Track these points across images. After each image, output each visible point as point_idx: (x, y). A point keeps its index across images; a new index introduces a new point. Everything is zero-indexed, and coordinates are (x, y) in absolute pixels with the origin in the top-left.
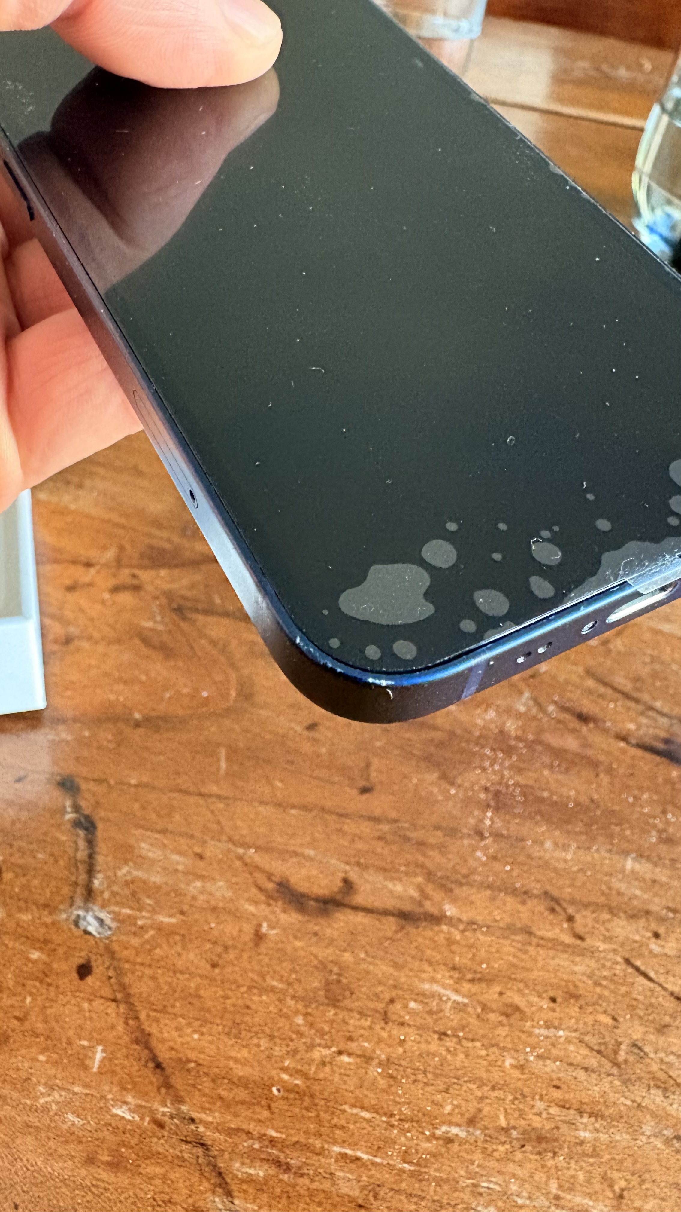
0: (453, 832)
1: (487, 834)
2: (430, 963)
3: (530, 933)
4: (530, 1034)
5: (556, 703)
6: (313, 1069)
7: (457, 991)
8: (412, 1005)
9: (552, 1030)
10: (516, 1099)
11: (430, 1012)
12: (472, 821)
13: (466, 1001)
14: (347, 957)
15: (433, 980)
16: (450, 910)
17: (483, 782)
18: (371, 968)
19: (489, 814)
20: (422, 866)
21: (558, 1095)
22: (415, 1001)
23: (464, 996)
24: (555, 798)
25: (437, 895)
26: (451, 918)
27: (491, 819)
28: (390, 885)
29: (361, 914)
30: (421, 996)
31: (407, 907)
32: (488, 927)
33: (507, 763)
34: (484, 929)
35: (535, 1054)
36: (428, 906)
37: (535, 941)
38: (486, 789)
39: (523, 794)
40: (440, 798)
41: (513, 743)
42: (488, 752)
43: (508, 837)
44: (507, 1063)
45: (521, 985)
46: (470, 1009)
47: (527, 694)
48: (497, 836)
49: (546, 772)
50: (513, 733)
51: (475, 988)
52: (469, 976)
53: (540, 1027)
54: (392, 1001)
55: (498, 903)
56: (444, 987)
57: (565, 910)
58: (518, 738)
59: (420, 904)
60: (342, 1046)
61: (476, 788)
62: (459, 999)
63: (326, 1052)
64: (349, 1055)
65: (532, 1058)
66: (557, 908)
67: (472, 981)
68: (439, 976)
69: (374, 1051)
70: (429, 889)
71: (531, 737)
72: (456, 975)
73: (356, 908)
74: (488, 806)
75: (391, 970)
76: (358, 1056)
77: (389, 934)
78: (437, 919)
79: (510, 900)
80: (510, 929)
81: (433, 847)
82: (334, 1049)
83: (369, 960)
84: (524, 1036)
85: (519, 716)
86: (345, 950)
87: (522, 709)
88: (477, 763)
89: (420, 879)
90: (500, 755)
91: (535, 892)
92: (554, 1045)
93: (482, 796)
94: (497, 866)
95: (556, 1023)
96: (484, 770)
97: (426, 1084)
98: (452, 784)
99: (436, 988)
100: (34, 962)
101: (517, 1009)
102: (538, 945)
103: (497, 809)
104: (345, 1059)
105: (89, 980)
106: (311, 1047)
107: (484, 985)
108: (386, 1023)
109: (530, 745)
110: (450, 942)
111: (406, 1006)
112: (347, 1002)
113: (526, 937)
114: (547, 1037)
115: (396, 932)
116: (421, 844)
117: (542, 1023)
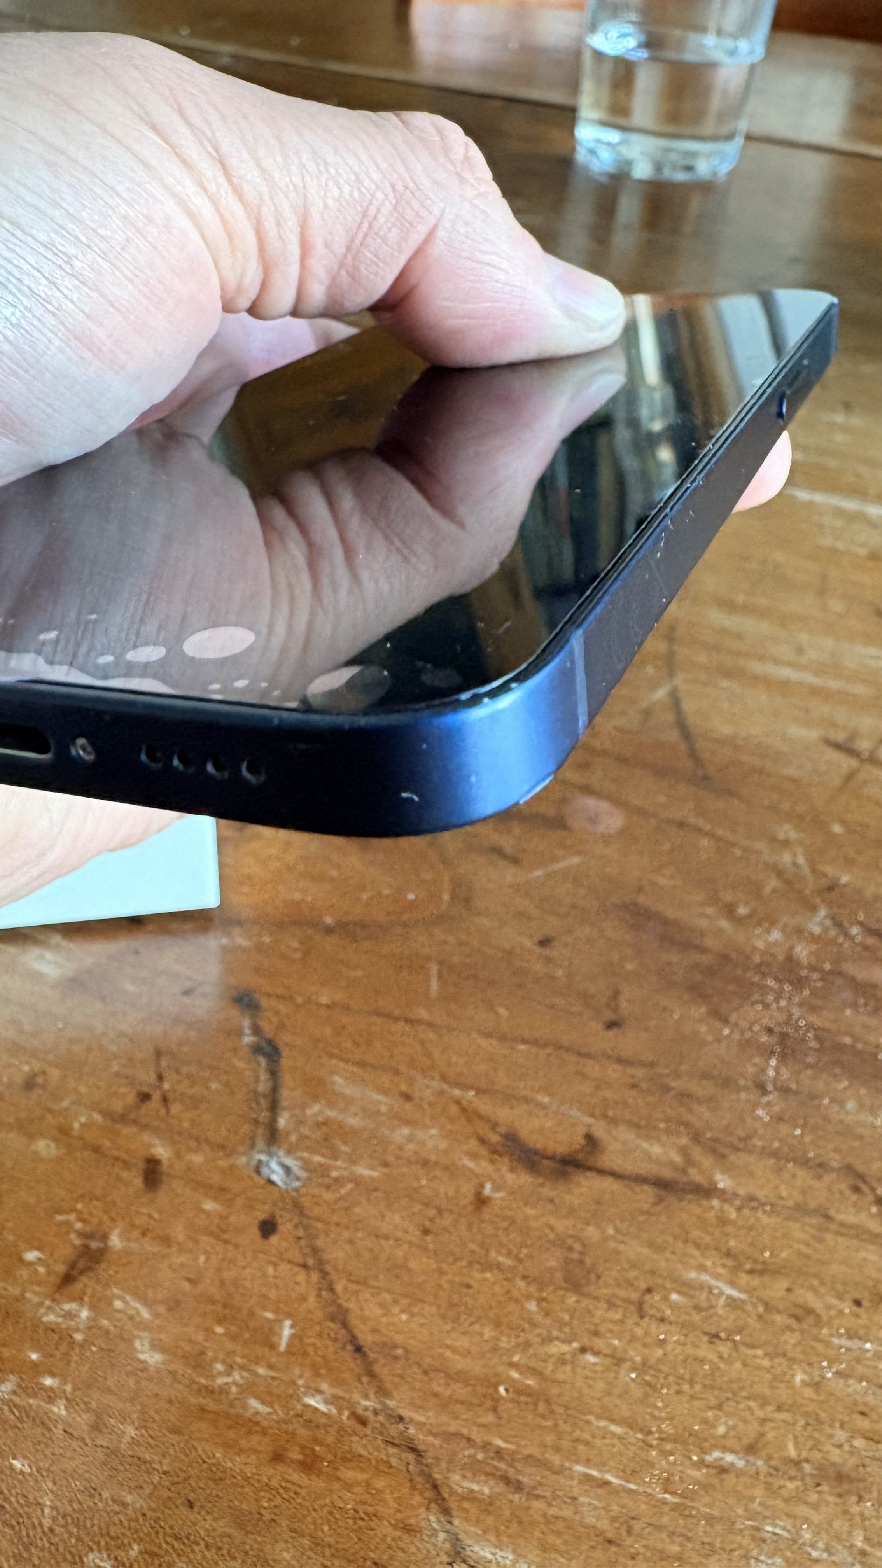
0: (727, 1083)
1: (770, 1088)
2: (698, 1246)
3: (828, 1217)
4: (827, 1344)
5: (861, 924)
6: (550, 1367)
7: (732, 1284)
8: (674, 1297)
9: (856, 1341)
10: (808, 1424)
11: (697, 1308)
12: (751, 1069)
13: (743, 1296)
14: (592, 1232)
15: (702, 1268)
16: (723, 1182)
17: (765, 1021)
18: (622, 1247)
19: (773, 1062)
20: (687, 1125)
21: (864, 1424)
22: (679, 1292)
23: (741, 1291)
24: (860, 1046)
25: (707, 1161)
26: (723, 1191)
27: (777, 1070)
28: (645, 1145)
29: (610, 1179)
30: (684, 1287)
31: (667, 1174)
32: (772, 1205)
33: (796, 1000)
34: (768, 1208)
35: (834, 1370)
36: (695, 1175)
37: (833, 1227)
38: (770, 1031)
39: (817, 1038)
40: (710, 1038)
41: (804, 973)
42: (771, 983)
43: (796, 1093)
44: (798, 1378)
45: (815, 1282)
46: (749, 1308)
47: (823, 912)
48: (784, 1090)
49: (848, 1012)
50: (805, 962)
51: (755, 1282)
52: (748, 1266)
53: (840, 1336)
54: (649, 1291)
55: (786, 1176)
56: (717, 1277)
57: (873, 1190)
58: (813, 968)
59: (684, 1171)
60: (586, 1341)
61: (757, 1028)
62: (734, 1293)
63: (565, 1348)
64: (596, 1353)
65: (829, 1375)
66: (864, 1188)
67: (751, 1272)
68: (709, 1264)
69: (626, 1352)
70: (697, 1153)
71: (827, 966)
72: (730, 1263)
73: (601, 1172)
74: (773, 1053)
75: (648, 1252)
76: (606, 1355)
77: (646, 1207)
78: (708, 1191)
79: (801, 1173)
80: (801, 1210)
81: (700, 1102)
82: (575, 1345)
83: (619, 1237)
84: (820, 1347)
85: (814, 939)
86: (588, 1224)
87: (817, 930)
88: (756, 997)
89: (684, 1141)
90: (787, 987)
91: (835, 1164)
92: (858, 1360)
93: (764, 1039)
94: (784, 1129)
95: (862, 1332)
96: (766, 1006)
97: (692, 1397)
98: (725, 1021)
99: (705, 1278)
100: (208, 1214)
101: (810, 1311)
102: (838, 1233)
103: (783, 1058)
104: (591, 1358)
105: (274, 1239)
106: (549, 1339)
107: (766, 1278)
108: (642, 1317)
109: (825, 976)
110: (723, 1221)
111: (666, 1298)
112: (591, 1289)
113: (822, 1220)
114: (848, 1349)
115: (655, 1204)
116: (685, 1097)
117: (842, 1331)
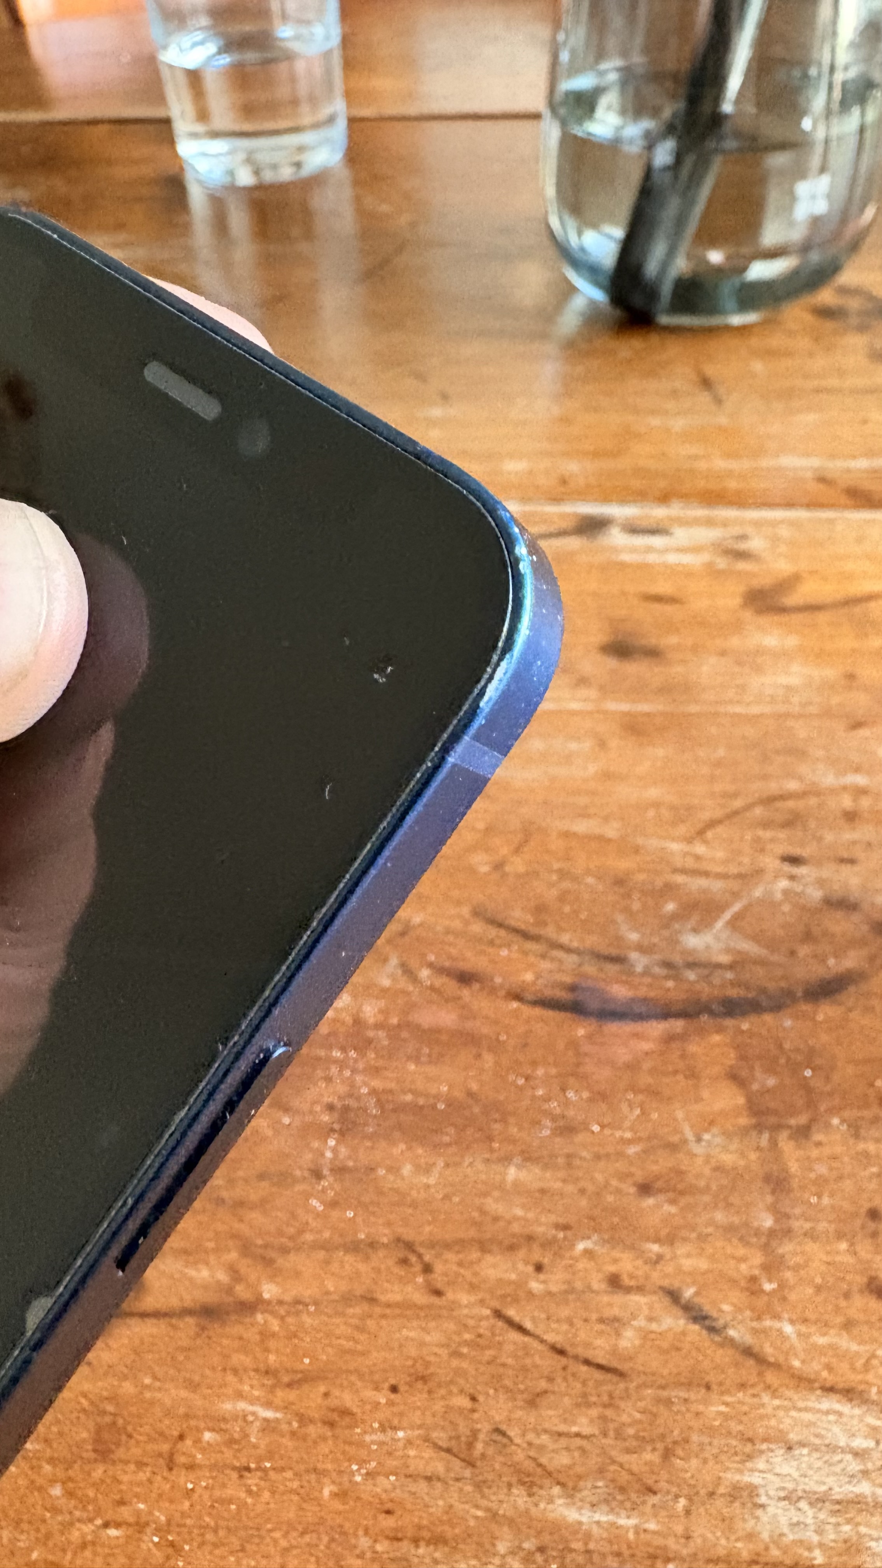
0: (284, 1179)
1: (326, 1172)
2: (235, 1371)
4: (361, 1444)
5: (431, 965)
7: (268, 1405)
8: (208, 1436)
9: (390, 1433)
10: (333, 1540)
11: (231, 1442)
12: (309, 1156)
13: (279, 1415)
14: (128, 1388)
15: (240, 1395)
16: (269, 1291)
17: (327, 1099)
18: (158, 1395)
19: (332, 1142)
20: (235, 1236)
21: (389, 1522)
22: (210, 1430)
23: (277, 1409)
24: (421, 1101)
25: (254, 1272)
26: (269, 1302)
27: (334, 1150)
28: (192, 1272)
29: (150, 1321)
30: (218, 1422)
31: (211, 1298)
32: (316, 1303)
33: (361, 1066)
34: (312, 1308)
35: (364, 1471)
36: (242, 1292)
37: (378, 1310)
38: (331, 1108)
39: (380, 1103)
40: (269, 1133)
41: (371, 1034)
42: (337, 1054)
43: (356, 1169)
44: (326, 1492)
45: (353, 1378)
46: (284, 1427)
47: (394, 961)
48: (340, 1170)
49: (412, 1067)
50: (371, 1021)
51: (292, 1395)
52: (286, 1379)
53: (374, 1431)
54: (181, 1437)
55: (335, 1267)
56: (253, 1401)
57: (420, 1256)
58: (378, 1026)
59: (229, 1291)
60: (110, 1515)
61: (318, 1108)
62: (269, 1414)
63: (88, 1528)
64: (118, 1525)
65: (358, 1478)
66: (413, 1259)
67: (290, 1385)
68: (246, 1388)
69: (150, 1513)
70: (245, 1266)
71: (394, 1021)
72: (269, 1382)
73: (144, 1315)
74: (332, 1130)
75: (184, 1393)
76: (129, 1525)
77: (185, 1343)
78: (248, 1307)
79: (349, 1259)
80: (348, 1299)
81: (253, 1207)
82: (99, 1522)
83: (158, 1384)
84: (352, 1450)
85: (384, 992)
86: (125, 1378)
87: (386, 982)
88: (320, 1073)
89: (233, 1255)
90: (353, 1054)
91: (385, 1240)
92: (390, 1454)
93: (326, 1118)
94: (335, 1214)
95: (395, 1422)
96: (329, 1079)
97: (215, 1546)
98: (287, 1110)
99: (242, 1405)
101: (345, 1412)
102: (384, 1316)
103: (342, 1133)
104: (113, 1532)
106: (68, 1526)
107: (306, 1387)
108: (171, 1469)
109: (393, 1032)
110: (265, 1335)
111: (197, 1441)
112: (121, 1453)
113: (366, 1307)
114: (381, 1444)
115: (198, 1335)
116: (240, 1204)
117: (376, 1425)
